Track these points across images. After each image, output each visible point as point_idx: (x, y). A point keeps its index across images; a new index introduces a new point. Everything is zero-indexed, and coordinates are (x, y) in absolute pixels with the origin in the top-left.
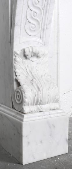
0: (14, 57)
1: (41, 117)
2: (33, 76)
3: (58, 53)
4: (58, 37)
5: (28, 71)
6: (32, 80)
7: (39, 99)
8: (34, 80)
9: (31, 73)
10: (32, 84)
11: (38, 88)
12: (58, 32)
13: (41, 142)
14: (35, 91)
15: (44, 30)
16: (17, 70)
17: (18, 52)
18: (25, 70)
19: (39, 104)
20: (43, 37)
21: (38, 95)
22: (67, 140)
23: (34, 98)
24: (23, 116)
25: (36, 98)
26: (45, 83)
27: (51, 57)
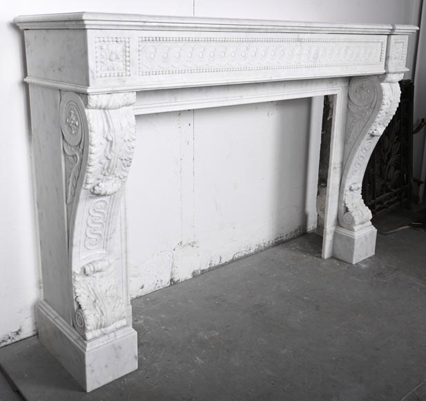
0: (73, 277)
1: (105, 342)
2: (96, 295)
3: (126, 252)
4: (126, 233)
5: (90, 289)
6: (95, 301)
7: (103, 324)
8: (97, 301)
9: (94, 291)
10: (95, 307)
11: (102, 312)
12: (126, 228)
13: (106, 366)
14: (98, 316)
15: (107, 240)
16: (77, 291)
17: (78, 272)
18: (86, 288)
19: (104, 327)
20: (106, 247)
21: (101, 319)
22: (136, 357)
23: (97, 324)
24: (86, 345)
25: (99, 323)
26: (109, 303)
27: (119, 259)
